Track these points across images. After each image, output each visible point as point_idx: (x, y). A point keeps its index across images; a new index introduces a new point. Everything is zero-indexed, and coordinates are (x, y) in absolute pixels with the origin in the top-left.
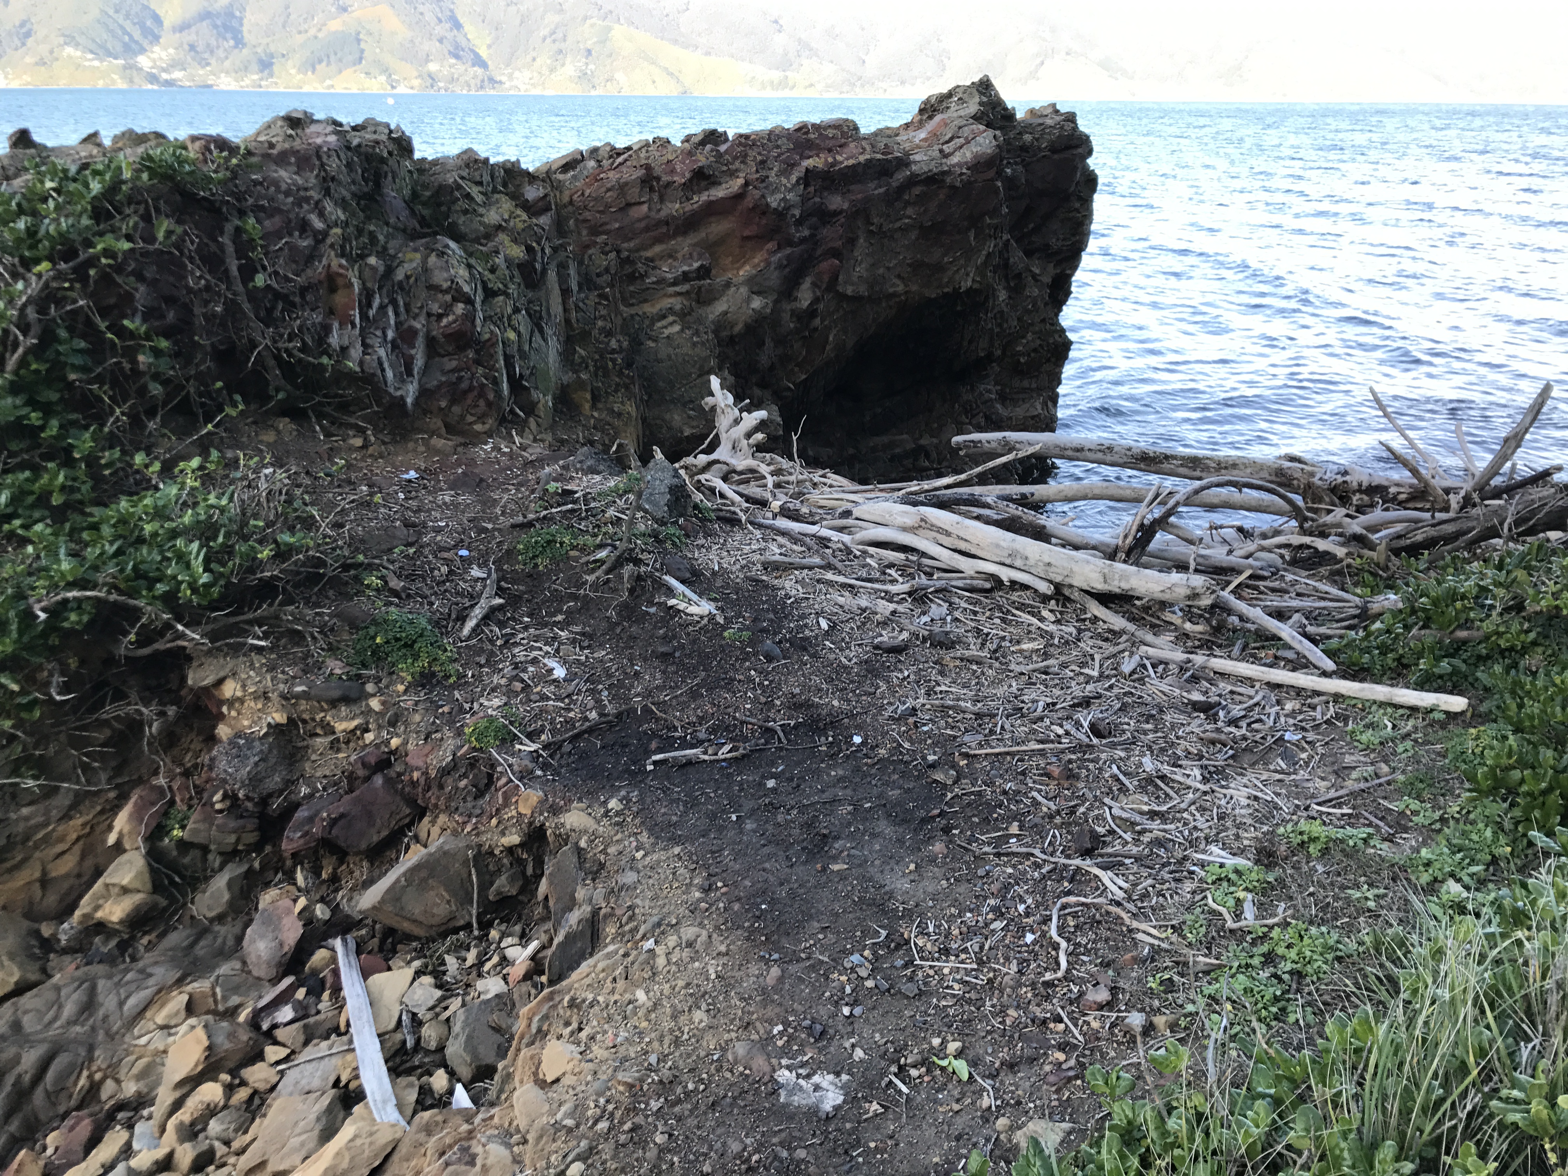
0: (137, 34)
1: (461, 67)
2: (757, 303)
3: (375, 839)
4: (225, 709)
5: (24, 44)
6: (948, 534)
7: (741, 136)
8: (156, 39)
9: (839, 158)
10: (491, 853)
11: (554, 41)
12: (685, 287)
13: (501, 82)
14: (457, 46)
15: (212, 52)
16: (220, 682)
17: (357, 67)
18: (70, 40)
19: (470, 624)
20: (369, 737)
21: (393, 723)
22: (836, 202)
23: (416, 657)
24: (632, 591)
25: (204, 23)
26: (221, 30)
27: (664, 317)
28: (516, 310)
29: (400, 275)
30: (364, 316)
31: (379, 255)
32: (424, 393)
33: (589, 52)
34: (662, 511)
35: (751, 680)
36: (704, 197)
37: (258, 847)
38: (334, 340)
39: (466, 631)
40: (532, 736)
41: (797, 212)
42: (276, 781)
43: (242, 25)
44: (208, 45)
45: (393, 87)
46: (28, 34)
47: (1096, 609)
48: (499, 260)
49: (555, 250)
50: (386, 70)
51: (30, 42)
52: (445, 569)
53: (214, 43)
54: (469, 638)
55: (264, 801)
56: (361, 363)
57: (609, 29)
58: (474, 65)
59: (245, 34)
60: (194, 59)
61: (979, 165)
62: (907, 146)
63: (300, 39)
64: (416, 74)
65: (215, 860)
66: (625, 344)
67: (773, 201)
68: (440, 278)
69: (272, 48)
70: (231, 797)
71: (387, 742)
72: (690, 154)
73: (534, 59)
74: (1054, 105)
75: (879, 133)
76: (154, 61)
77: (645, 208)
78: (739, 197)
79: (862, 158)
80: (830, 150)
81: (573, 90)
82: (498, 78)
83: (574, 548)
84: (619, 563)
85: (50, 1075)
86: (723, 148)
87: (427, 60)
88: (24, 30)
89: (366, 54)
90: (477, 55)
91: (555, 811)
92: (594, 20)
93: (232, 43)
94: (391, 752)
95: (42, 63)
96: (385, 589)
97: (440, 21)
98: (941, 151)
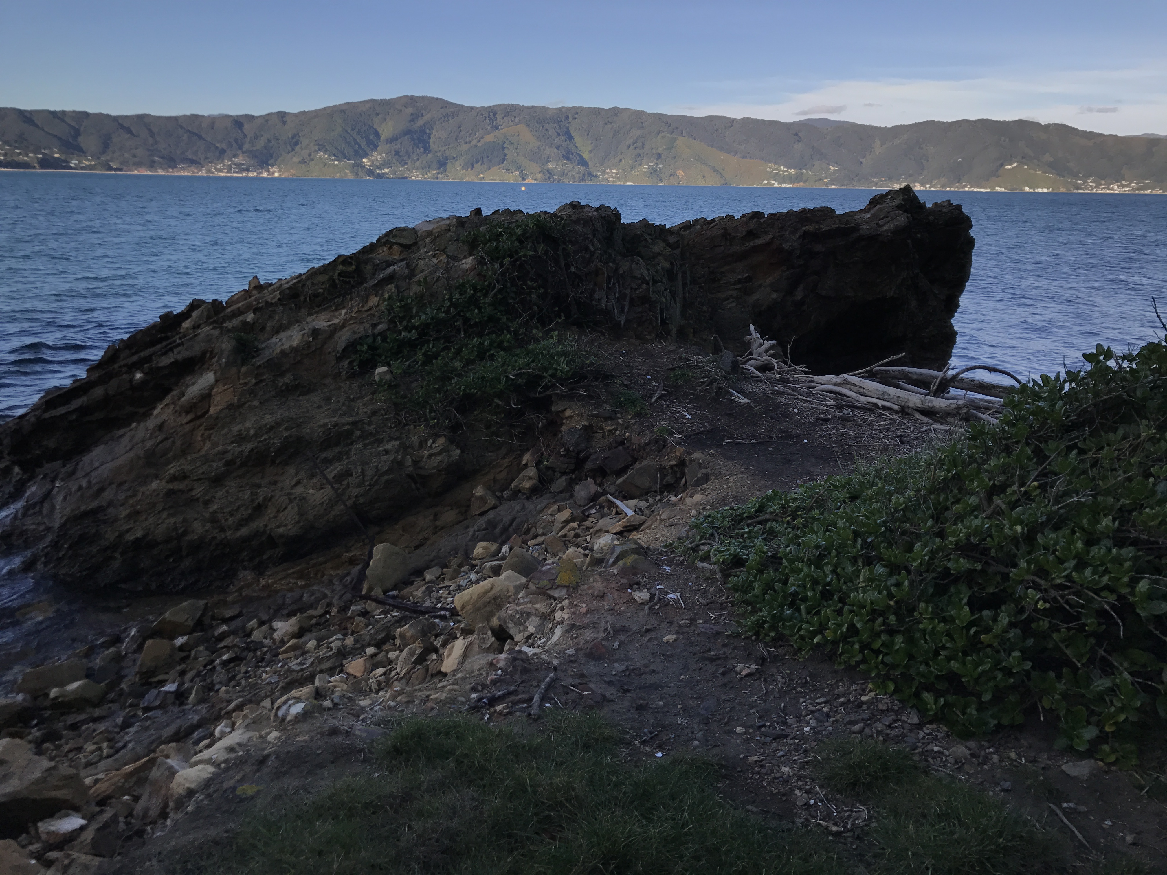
0: (363, 144)
1: (570, 166)
2: (774, 295)
3: (620, 467)
4: (564, 421)
5: (293, 150)
6: (856, 385)
7: (772, 214)
8: (375, 147)
9: (822, 226)
10: (665, 468)
11: (636, 148)
12: (739, 286)
13: (596, 176)
14: (569, 152)
15: (409, 156)
16: (565, 410)
17: (501, 166)
18: (322, 147)
19: (655, 398)
20: (618, 433)
21: (627, 428)
22: (819, 248)
23: (635, 407)
24: (716, 393)
25: (406, 137)
26: (416, 141)
27: (728, 299)
28: (666, 289)
29: (621, 271)
30: (608, 287)
31: (613, 262)
32: (627, 321)
33: (659, 155)
34: (729, 369)
35: (764, 424)
36: (751, 244)
37: (573, 471)
38: (596, 295)
39: (653, 400)
40: (680, 433)
41: (798, 252)
42: (583, 446)
43: (430, 138)
44: (407, 152)
45: (524, 179)
46: (296, 143)
47: (918, 416)
48: (659, 268)
49: (681, 266)
50: (520, 168)
51: (297, 148)
52: (642, 382)
53: (411, 150)
54: (654, 403)
55: (578, 453)
56: (606, 306)
57: (675, 140)
58: (579, 164)
59: (431, 144)
60: (397, 161)
61: (898, 231)
62: (859, 221)
63: (465, 147)
64: (539, 170)
65: (557, 474)
66: (710, 310)
67: (786, 246)
68: (637, 273)
69: (447, 153)
70: (567, 450)
71: (624, 435)
72: (747, 223)
73: (621, 160)
74: (949, 201)
75: (847, 214)
76: (372, 161)
77: (722, 248)
78: (769, 244)
79: (833, 227)
80: (817, 222)
81: (646, 182)
82: (594, 174)
83: (693, 377)
84: (711, 383)
85: (515, 524)
86: (762, 220)
87: (548, 161)
88: (294, 140)
89: (507, 157)
90: (581, 157)
91: (689, 454)
92: (665, 134)
93: (422, 150)
94: (626, 439)
95: (303, 162)
96: (623, 384)
97: (559, 135)
98: (877, 224)
